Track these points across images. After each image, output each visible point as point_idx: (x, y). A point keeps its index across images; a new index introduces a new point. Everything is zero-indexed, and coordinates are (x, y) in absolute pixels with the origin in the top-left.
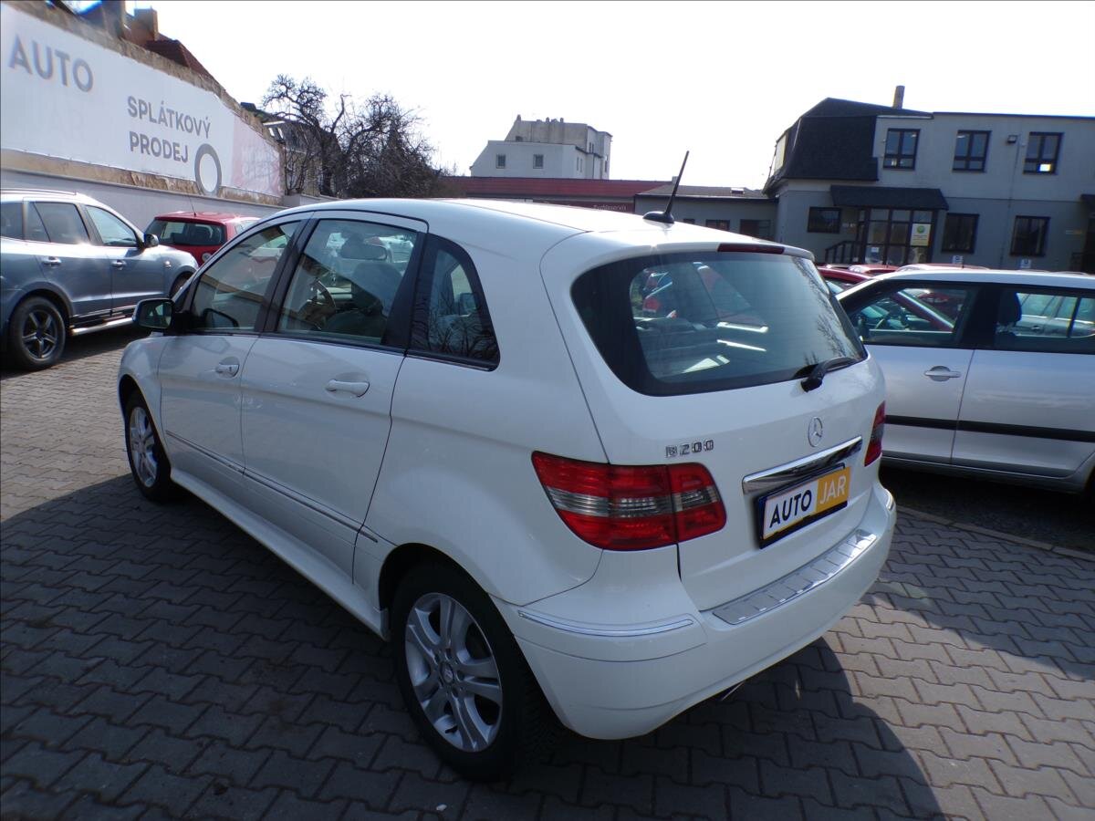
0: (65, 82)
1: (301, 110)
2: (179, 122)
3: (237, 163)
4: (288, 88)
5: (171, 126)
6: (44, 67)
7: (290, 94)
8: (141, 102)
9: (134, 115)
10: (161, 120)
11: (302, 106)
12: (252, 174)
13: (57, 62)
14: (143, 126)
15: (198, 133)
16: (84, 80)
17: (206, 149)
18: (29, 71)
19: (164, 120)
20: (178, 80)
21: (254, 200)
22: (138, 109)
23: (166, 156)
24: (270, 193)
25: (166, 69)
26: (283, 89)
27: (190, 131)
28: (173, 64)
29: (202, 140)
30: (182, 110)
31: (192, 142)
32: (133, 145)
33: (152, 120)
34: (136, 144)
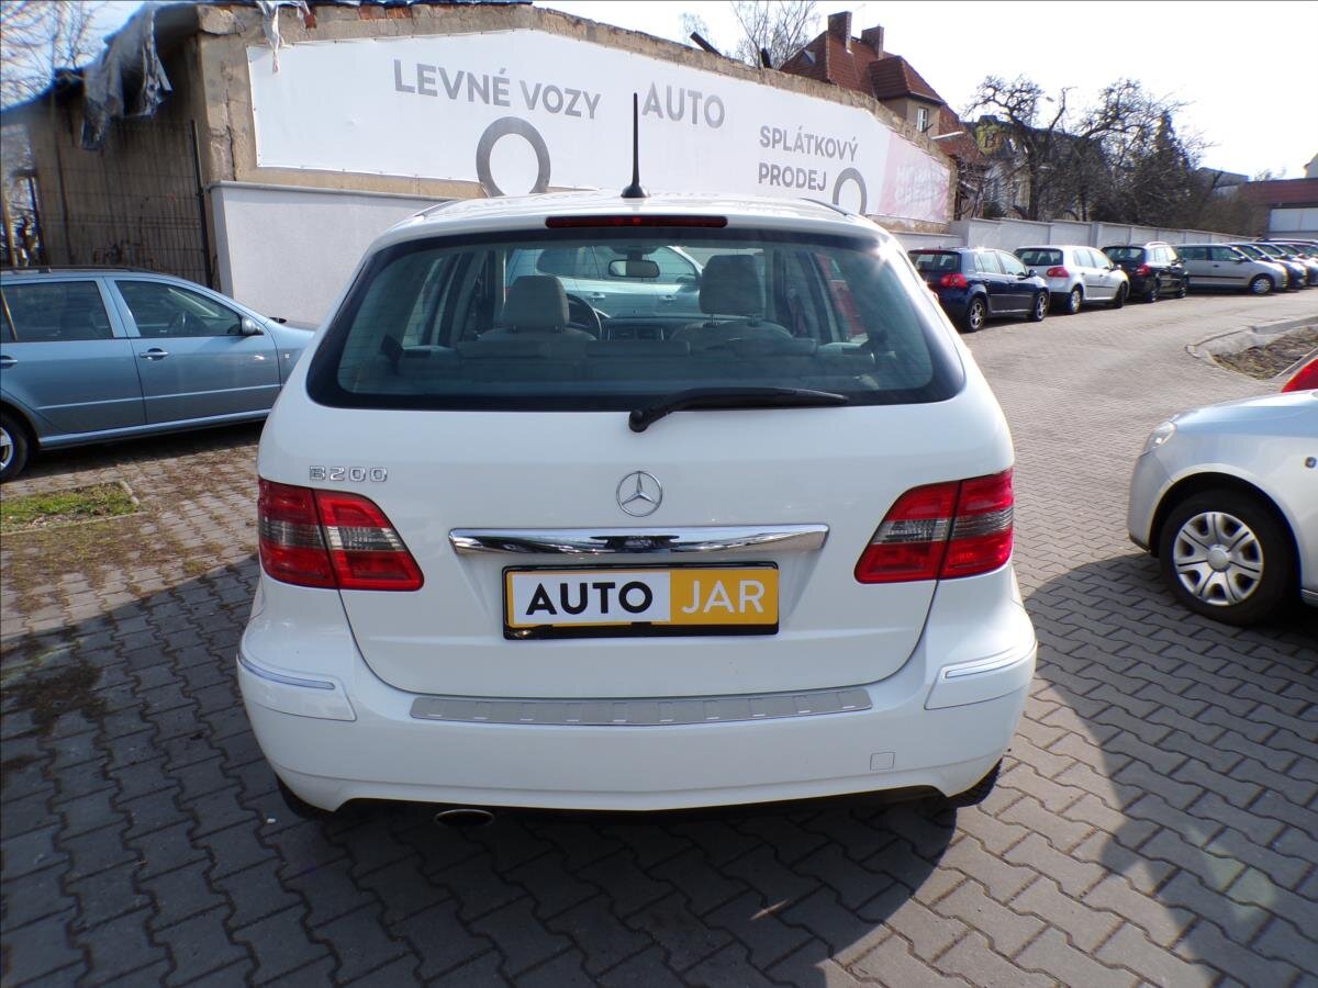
0: (695, 122)
1: (1011, 115)
2: (818, 147)
3: (889, 188)
4: (996, 90)
5: (809, 152)
6: (676, 109)
7: (997, 98)
8: (776, 130)
9: (767, 145)
10: (797, 147)
11: (1012, 110)
12: (908, 197)
13: (688, 101)
14: (776, 156)
15: (841, 156)
16: (715, 116)
17: (851, 173)
18: (661, 116)
19: (801, 147)
20: (822, 101)
21: (909, 229)
22: (772, 138)
23: (798, 186)
24: (932, 219)
25: (809, 92)
26: (990, 92)
27: (831, 156)
28: (817, 85)
29: (846, 164)
30: (822, 133)
31: (832, 168)
32: (762, 177)
33: (786, 148)
34: (766, 176)
